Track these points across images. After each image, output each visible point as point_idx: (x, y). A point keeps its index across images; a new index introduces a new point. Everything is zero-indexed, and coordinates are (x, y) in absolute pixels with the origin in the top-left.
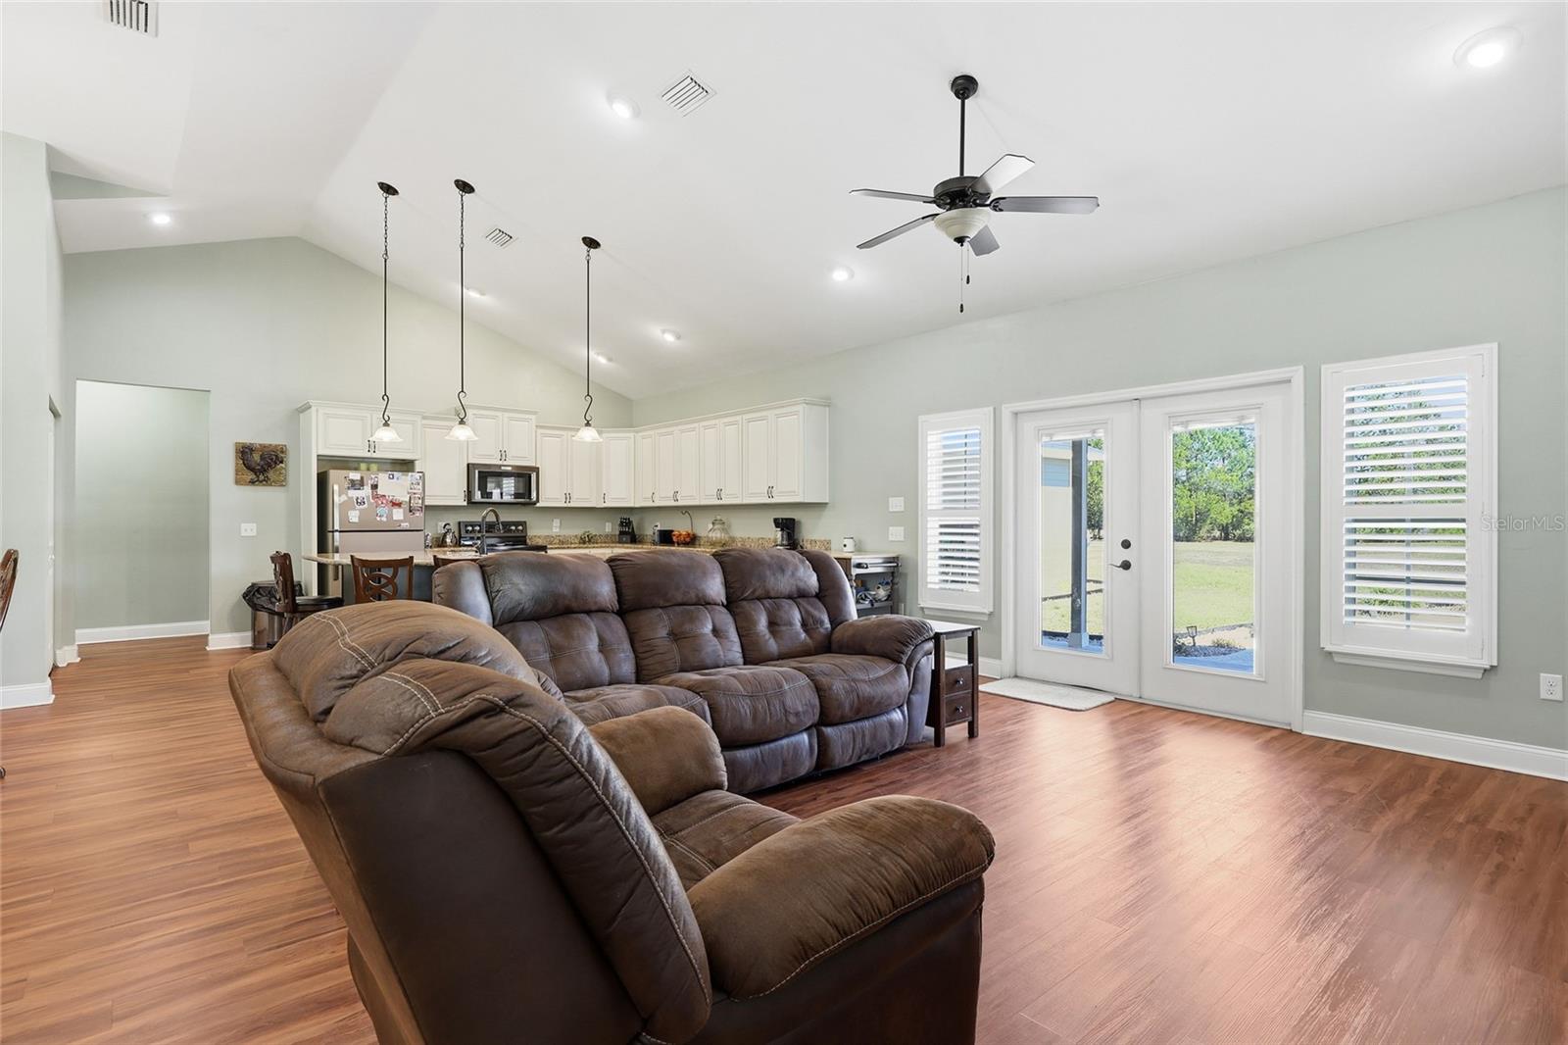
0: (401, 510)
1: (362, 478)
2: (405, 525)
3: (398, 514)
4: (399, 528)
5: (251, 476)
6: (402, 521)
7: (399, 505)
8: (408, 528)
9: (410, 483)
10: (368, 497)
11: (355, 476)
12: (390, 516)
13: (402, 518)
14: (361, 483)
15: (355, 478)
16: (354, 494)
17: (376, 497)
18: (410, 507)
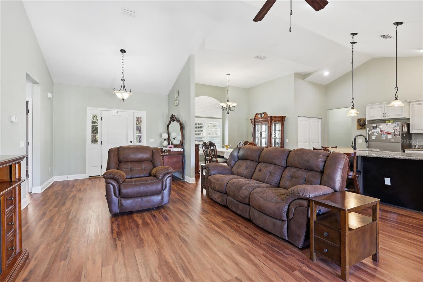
0: (391, 136)
1: (377, 126)
2: (392, 140)
3: (390, 137)
4: (390, 141)
5: (360, 127)
6: (391, 139)
7: (390, 134)
8: (393, 141)
9: (394, 126)
10: (379, 132)
11: (374, 125)
12: (386, 137)
13: (391, 138)
14: (376, 128)
15: (374, 126)
16: (374, 131)
17: (381, 131)
18: (394, 134)
